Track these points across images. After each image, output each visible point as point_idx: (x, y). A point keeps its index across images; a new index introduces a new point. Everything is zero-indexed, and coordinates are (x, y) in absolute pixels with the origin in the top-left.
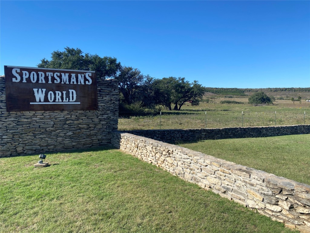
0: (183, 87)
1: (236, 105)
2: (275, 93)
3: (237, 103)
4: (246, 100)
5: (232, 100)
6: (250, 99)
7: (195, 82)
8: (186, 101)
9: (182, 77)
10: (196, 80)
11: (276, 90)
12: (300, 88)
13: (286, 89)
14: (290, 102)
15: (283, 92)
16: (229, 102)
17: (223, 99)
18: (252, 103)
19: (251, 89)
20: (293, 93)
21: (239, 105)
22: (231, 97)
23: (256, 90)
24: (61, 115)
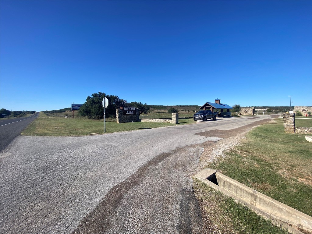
0: (141, 106)
1: (163, 114)
2: (180, 108)
3: (163, 113)
4: (166, 111)
5: (161, 111)
6: (168, 111)
7: (146, 104)
8: (142, 112)
9: (140, 102)
10: (146, 103)
11: (181, 106)
12: (190, 106)
13: (185, 106)
14: (184, 112)
15: (184, 107)
16: (159, 112)
17: (157, 111)
18: (169, 113)
19: (170, 106)
20: (188, 108)
21: (164, 114)
22: (160, 110)
23: (172, 107)
24: (130, 116)
